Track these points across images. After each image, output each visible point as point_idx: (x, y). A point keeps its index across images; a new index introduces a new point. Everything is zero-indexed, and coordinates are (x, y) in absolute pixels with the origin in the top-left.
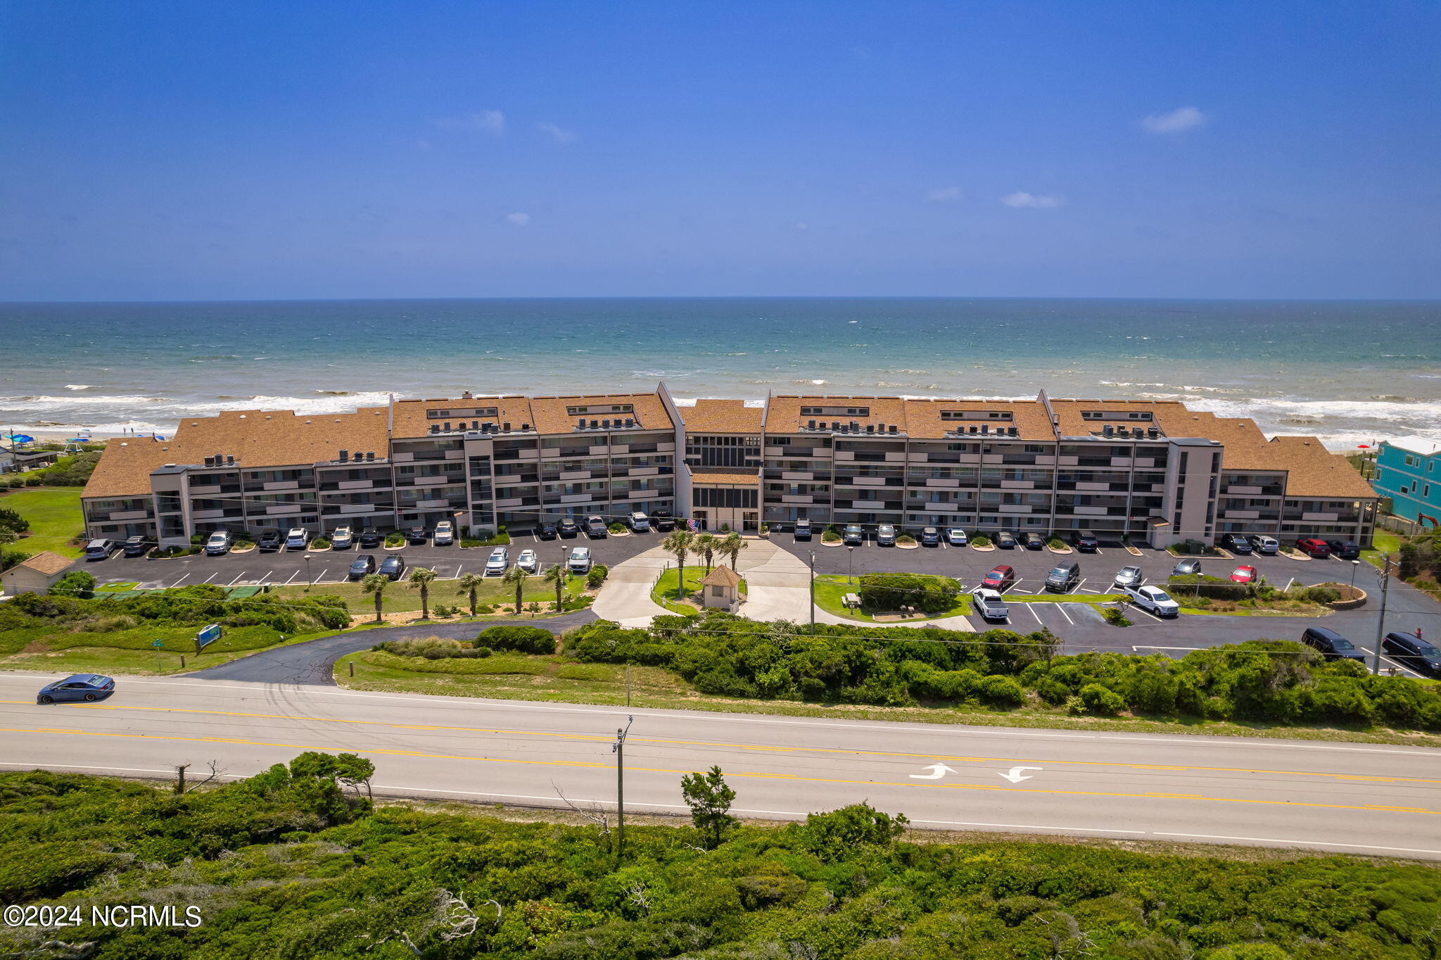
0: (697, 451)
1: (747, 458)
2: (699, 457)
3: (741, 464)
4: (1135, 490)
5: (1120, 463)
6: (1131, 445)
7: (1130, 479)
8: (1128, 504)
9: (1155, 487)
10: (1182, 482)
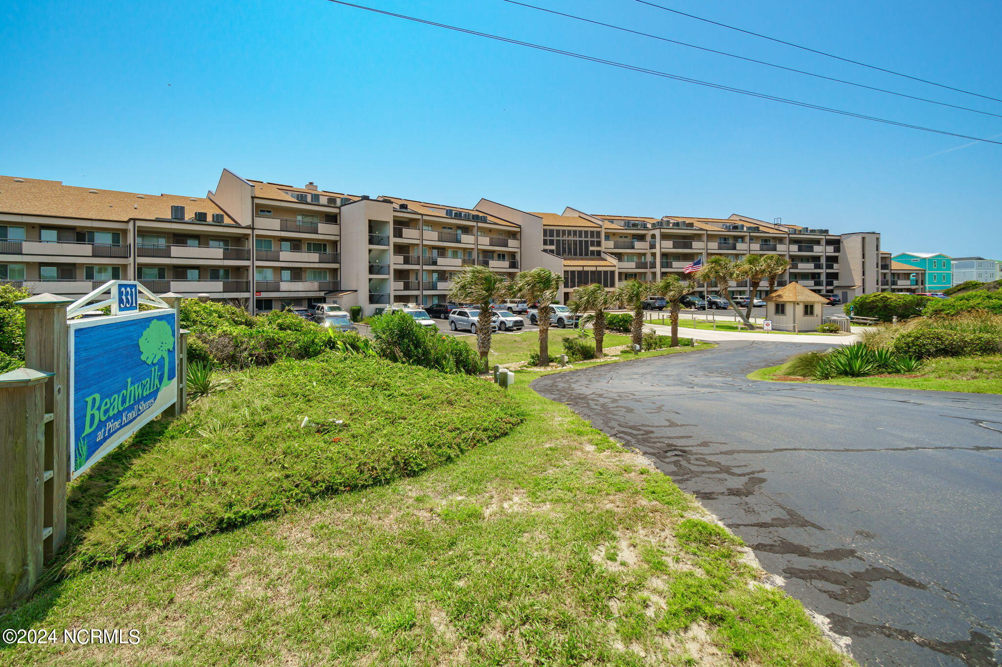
0: (552, 242)
1: (591, 248)
2: (553, 247)
3: (587, 253)
4: (827, 268)
5: (818, 250)
6: (824, 237)
7: (823, 261)
8: (823, 278)
9: (835, 266)
10: (863, 258)
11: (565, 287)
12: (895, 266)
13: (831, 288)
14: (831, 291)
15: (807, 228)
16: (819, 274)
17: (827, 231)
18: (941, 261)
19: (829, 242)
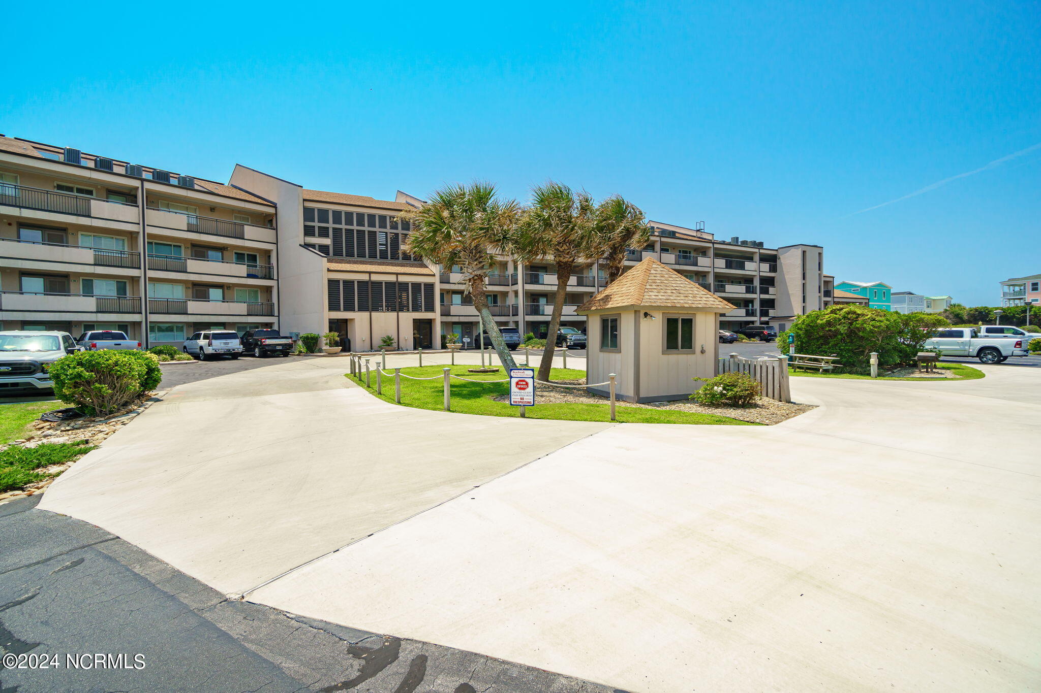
0: (324, 233)
2: (327, 241)
3: (395, 256)
4: (761, 293)
5: (751, 268)
6: (757, 250)
7: (757, 283)
8: (757, 305)
9: (771, 290)
10: (804, 278)
11: (330, 309)
12: (837, 293)
13: (766, 319)
14: (767, 323)
15: (737, 238)
16: (751, 301)
17: (761, 244)
18: (882, 291)
19: (764, 259)
